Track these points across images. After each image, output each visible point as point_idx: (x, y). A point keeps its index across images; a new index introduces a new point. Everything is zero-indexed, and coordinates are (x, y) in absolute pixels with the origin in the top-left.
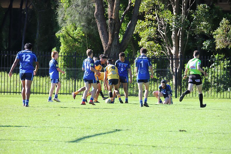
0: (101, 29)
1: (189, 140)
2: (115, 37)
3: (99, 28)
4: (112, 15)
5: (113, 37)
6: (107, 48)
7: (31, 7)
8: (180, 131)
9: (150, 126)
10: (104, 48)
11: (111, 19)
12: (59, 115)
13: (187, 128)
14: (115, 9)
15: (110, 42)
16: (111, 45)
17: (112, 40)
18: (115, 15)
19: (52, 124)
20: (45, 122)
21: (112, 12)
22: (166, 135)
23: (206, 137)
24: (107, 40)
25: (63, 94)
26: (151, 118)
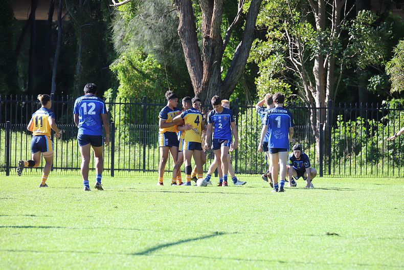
0: (190, 56)
1: (344, 250)
2: (213, 70)
3: (186, 55)
4: (208, 32)
5: (210, 70)
6: (200, 89)
7: (67, 19)
8: (328, 234)
9: (275, 225)
10: (195, 90)
11: (207, 38)
12: (116, 207)
13: (341, 230)
14: (214, 20)
15: (205, 78)
16: (207, 84)
17: (210, 75)
18: (213, 31)
19: (104, 224)
20: (92, 219)
21: (208, 26)
22: (304, 241)
23: (374, 245)
24: (199, 76)
25: (124, 170)
26: (277, 212)
